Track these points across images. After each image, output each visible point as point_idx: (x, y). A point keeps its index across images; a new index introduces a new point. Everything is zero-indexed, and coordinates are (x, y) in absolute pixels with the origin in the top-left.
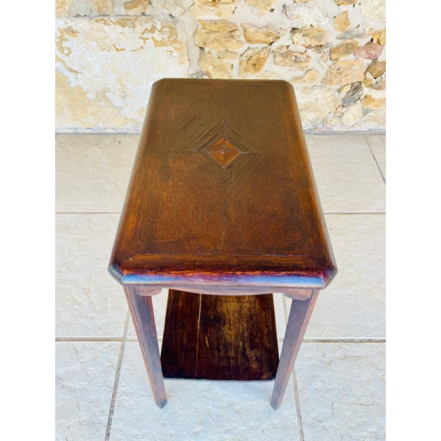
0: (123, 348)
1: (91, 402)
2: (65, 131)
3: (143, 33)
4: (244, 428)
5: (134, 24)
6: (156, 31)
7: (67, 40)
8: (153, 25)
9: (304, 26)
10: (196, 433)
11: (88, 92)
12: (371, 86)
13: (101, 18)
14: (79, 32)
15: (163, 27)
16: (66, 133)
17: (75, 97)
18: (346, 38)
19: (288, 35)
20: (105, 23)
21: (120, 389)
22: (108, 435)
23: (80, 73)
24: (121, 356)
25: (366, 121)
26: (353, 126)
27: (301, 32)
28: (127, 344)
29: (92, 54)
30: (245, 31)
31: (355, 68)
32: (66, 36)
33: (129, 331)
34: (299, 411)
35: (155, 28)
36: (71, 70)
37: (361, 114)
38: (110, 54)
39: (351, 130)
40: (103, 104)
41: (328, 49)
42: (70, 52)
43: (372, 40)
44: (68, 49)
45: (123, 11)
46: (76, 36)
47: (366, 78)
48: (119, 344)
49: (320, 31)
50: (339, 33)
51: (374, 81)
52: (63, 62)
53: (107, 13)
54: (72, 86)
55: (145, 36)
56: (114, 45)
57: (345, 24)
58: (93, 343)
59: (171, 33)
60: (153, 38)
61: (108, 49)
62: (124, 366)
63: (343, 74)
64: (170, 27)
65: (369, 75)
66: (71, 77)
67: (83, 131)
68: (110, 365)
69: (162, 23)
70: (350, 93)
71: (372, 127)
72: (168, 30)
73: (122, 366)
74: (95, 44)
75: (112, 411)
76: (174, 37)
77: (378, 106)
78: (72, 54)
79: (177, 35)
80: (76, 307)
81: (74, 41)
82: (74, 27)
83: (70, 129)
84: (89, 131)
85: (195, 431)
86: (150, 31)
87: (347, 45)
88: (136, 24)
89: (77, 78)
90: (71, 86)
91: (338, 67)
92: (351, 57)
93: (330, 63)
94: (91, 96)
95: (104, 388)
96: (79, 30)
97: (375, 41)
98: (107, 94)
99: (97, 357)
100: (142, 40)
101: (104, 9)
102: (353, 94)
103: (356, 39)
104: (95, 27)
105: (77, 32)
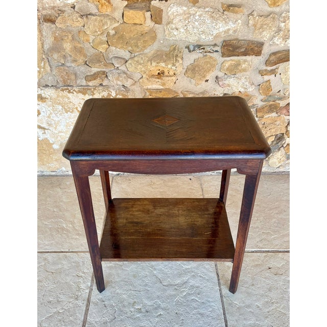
5: (93, 93)
8: (109, 93)
9: (234, 93)
11: (53, 144)
13: (66, 88)
14: (48, 99)
15: (117, 95)
17: (43, 147)
18: (270, 101)
20: (69, 92)
23: (47, 129)
26: (279, 167)
29: (58, 114)
31: (278, 123)
35: (111, 95)
36: (40, 127)
37: (284, 159)
38: (73, 115)
39: (277, 170)
41: (255, 109)
42: (39, 114)
44: (38, 111)
45: (84, 83)
46: (45, 102)
47: (287, 131)
49: (247, 95)
50: (262, 97)
53: (71, 84)
54: (41, 139)
56: (77, 108)
57: (268, 90)
61: (71, 111)
64: (122, 95)
66: (40, 132)
67: (48, 173)
69: (116, 92)
70: (275, 142)
74: (61, 107)
78: (41, 115)
81: (43, 105)
82: (43, 95)
84: (54, 173)
87: (270, 106)
88: (95, 93)
89: (45, 133)
90: (39, 139)
91: (263, 123)
92: (274, 115)
94: (56, 146)
96: (47, 96)
101: (69, 81)
102: (277, 143)
103: (277, 102)
104: (60, 94)
105: (46, 98)
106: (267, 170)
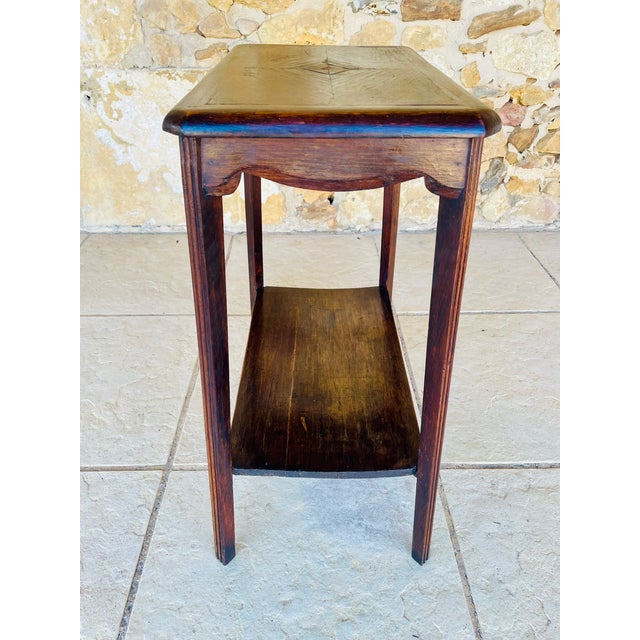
0: (164, 480)
1: (104, 558)
2: (102, 230)
4: (369, 594)
7: (118, 99)
10: (285, 604)
11: (138, 173)
12: (516, 163)
13: (164, 69)
14: (135, 89)
17: (121, 178)
20: (170, 77)
21: (155, 538)
22: (129, 608)
23: (131, 145)
24: (161, 491)
25: (515, 213)
26: (499, 221)
28: (172, 474)
29: (150, 118)
32: (117, 93)
33: (175, 456)
34: (461, 567)
36: (120, 141)
37: (506, 204)
39: (495, 226)
40: (158, 189)
42: (120, 116)
43: (511, 100)
44: (119, 112)
45: (193, 62)
46: (131, 94)
47: (508, 153)
48: (159, 474)
51: (520, 157)
52: (109, 129)
53: (173, 65)
54: (118, 163)
57: (474, 77)
58: (116, 473)
62: (165, 503)
65: (512, 149)
66: (119, 149)
67: (126, 230)
68: (141, 503)
70: (490, 173)
71: (525, 224)
73: (162, 504)
74: (155, 105)
75: (138, 572)
77: (529, 191)
78: (123, 119)
80: (94, 427)
81: (127, 101)
82: (129, 83)
83: (110, 227)
84: (136, 230)
85: (284, 599)
89: (127, 152)
94: (143, 178)
95: (128, 536)
96: (135, 85)
97: (515, 101)
98: (165, 175)
99: (121, 492)
101: (170, 59)
102: (494, 175)
103: (490, 99)
104: (156, 82)
105: (132, 88)
106: (480, 226)
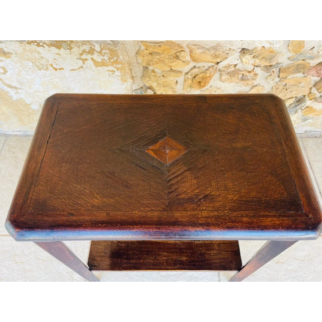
2: (15, 133)
3: (81, 54)
5: (70, 46)
6: (95, 52)
8: (91, 47)
9: (256, 48)
11: (31, 104)
12: (315, 99)
14: (12, 54)
15: (102, 49)
16: (16, 136)
17: (19, 107)
18: (299, 60)
19: (237, 55)
23: (19, 89)
25: (304, 125)
27: (251, 54)
29: (29, 72)
30: (191, 52)
31: (302, 85)
35: (94, 50)
36: (10, 86)
38: (47, 73)
42: (6, 71)
44: (4, 68)
46: (9, 57)
47: (310, 93)
49: (272, 52)
50: (290, 55)
51: (318, 95)
55: (84, 57)
56: (52, 65)
57: (299, 47)
59: (111, 55)
60: (92, 59)
61: (45, 68)
63: (289, 90)
64: (109, 49)
65: (314, 90)
66: (12, 92)
69: (101, 46)
70: (293, 105)
71: (308, 130)
72: (107, 52)
74: (31, 64)
76: (115, 58)
77: (318, 114)
78: (8, 73)
79: (118, 57)
81: (8, 61)
82: (5, 50)
86: (89, 53)
87: (298, 65)
88: (72, 46)
89: (18, 93)
90: (13, 99)
91: (284, 84)
93: (277, 79)
94: (35, 107)
96: (11, 51)
100: (81, 61)
102: (296, 106)
104: (28, 49)
105: (9, 53)
